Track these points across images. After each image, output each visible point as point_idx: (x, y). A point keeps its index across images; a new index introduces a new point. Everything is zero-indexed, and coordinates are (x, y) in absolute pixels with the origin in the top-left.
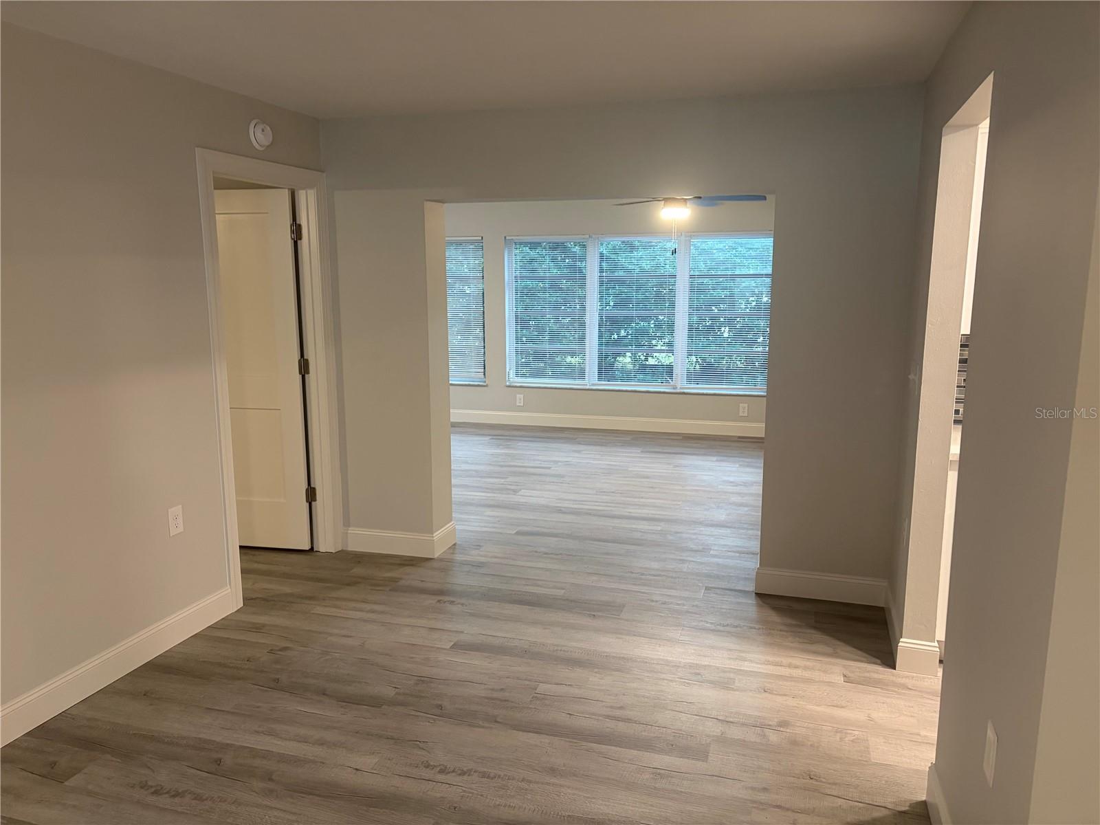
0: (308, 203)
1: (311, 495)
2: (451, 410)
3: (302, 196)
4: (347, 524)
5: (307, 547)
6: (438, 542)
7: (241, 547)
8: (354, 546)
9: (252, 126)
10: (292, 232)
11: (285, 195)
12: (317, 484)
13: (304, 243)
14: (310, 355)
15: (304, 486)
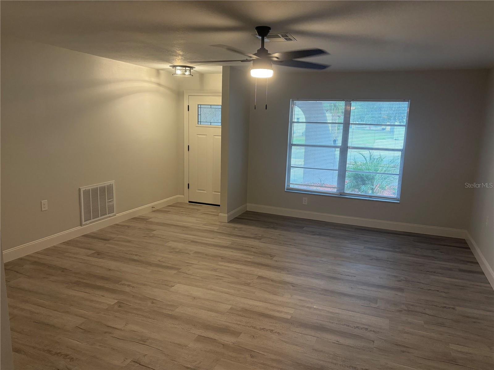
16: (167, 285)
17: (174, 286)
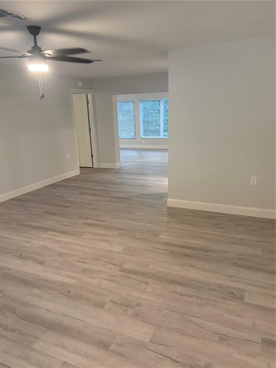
0: (90, 96)
1: (92, 156)
2: (120, 145)
3: (88, 95)
4: (99, 162)
5: (92, 167)
6: (117, 165)
7: (80, 167)
8: (101, 167)
9: (79, 82)
10: (87, 102)
11: (85, 95)
12: (93, 154)
13: (89, 104)
14: (91, 127)
15: (91, 154)
16: (128, 250)
17: (123, 250)
